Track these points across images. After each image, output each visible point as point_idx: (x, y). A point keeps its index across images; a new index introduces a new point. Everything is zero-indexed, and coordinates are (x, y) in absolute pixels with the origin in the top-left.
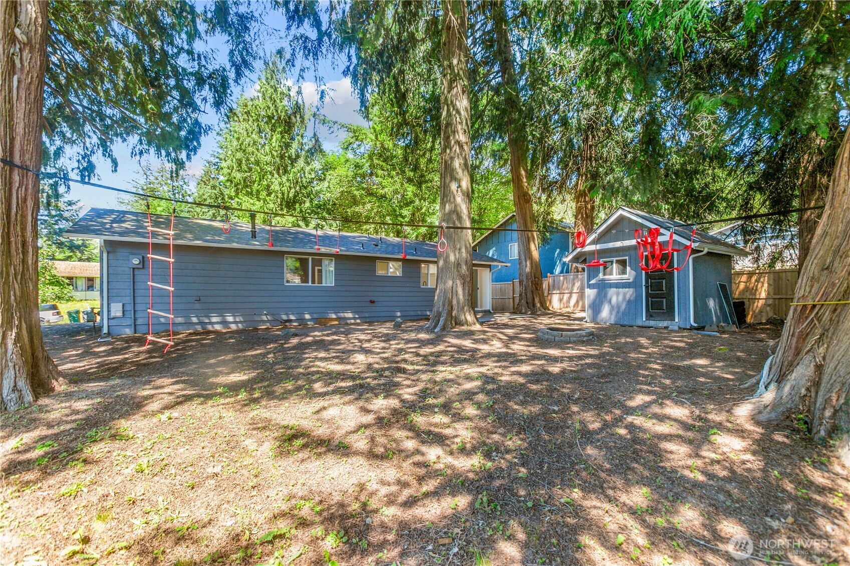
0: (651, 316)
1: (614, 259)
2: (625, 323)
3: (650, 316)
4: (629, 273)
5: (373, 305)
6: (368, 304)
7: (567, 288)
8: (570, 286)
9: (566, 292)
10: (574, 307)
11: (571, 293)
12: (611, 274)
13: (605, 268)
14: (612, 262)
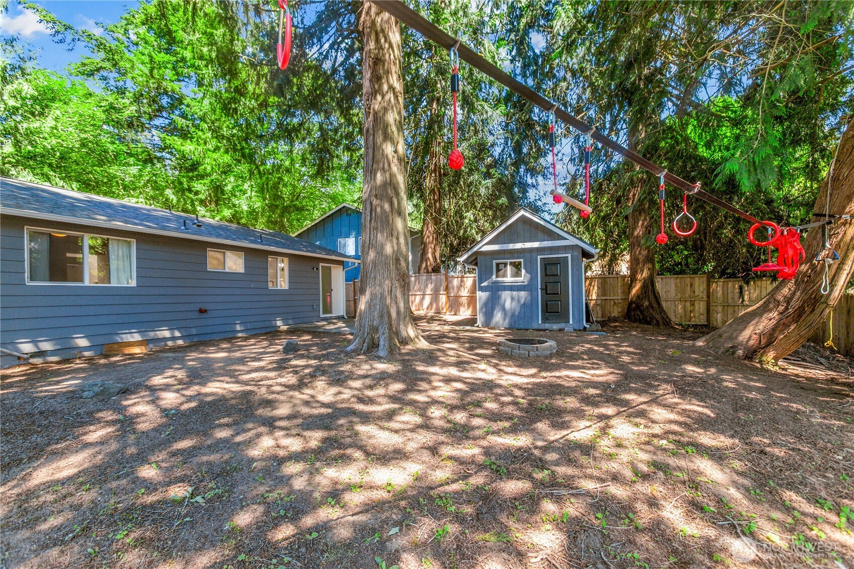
0: (547, 319)
1: (509, 261)
2: (521, 327)
3: (545, 319)
4: (525, 276)
5: (204, 315)
6: (197, 315)
7: (420, 290)
8: (422, 287)
9: (418, 293)
10: (427, 309)
11: (424, 295)
12: (505, 276)
13: (498, 270)
14: (506, 265)
